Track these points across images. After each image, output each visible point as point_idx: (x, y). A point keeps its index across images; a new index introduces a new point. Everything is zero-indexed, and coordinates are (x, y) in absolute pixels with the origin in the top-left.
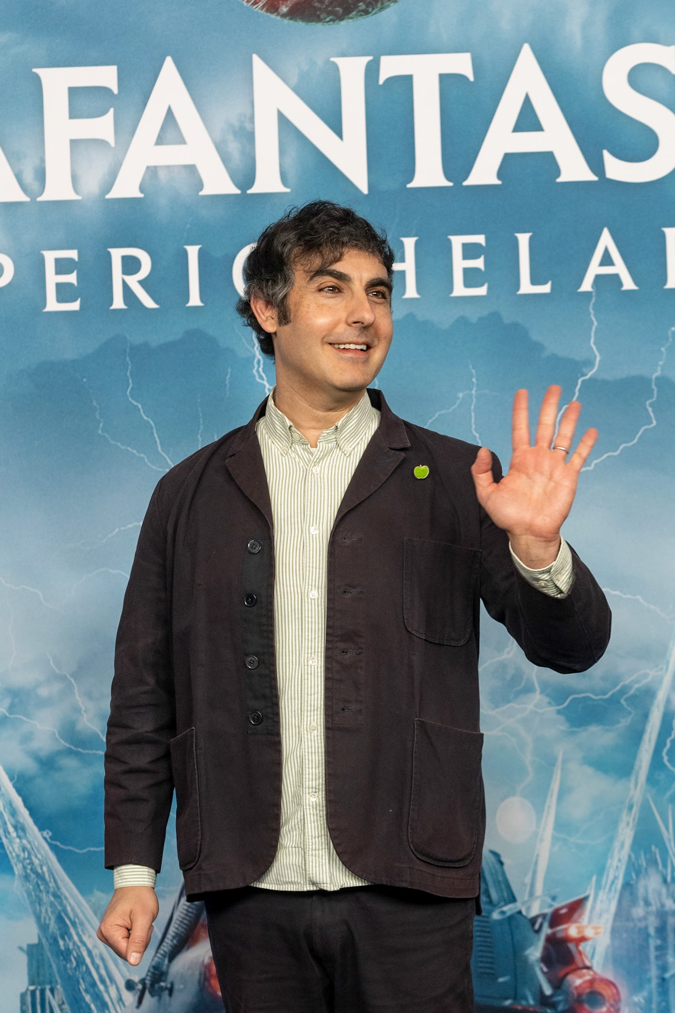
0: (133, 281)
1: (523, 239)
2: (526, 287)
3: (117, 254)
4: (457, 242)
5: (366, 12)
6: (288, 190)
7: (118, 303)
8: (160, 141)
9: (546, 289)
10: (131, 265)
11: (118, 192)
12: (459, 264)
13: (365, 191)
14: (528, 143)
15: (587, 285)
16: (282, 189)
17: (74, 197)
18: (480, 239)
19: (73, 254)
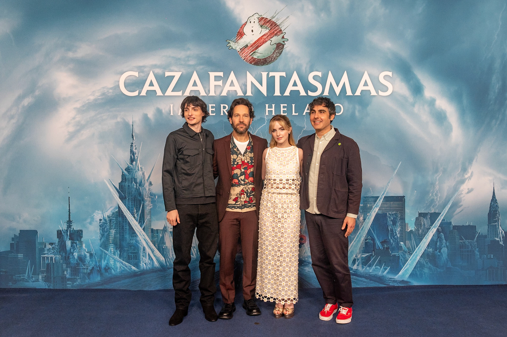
0: (225, 110)
1: (293, 105)
2: (294, 114)
3: (222, 105)
4: (282, 105)
5: (267, 64)
6: (252, 95)
7: (222, 114)
8: (230, 86)
9: (297, 114)
10: (224, 107)
11: (223, 94)
12: (282, 109)
13: (266, 96)
14: (295, 88)
15: (304, 114)
16: (251, 95)
17: (214, 95)
18: (286, 105)
19: (214, 105)
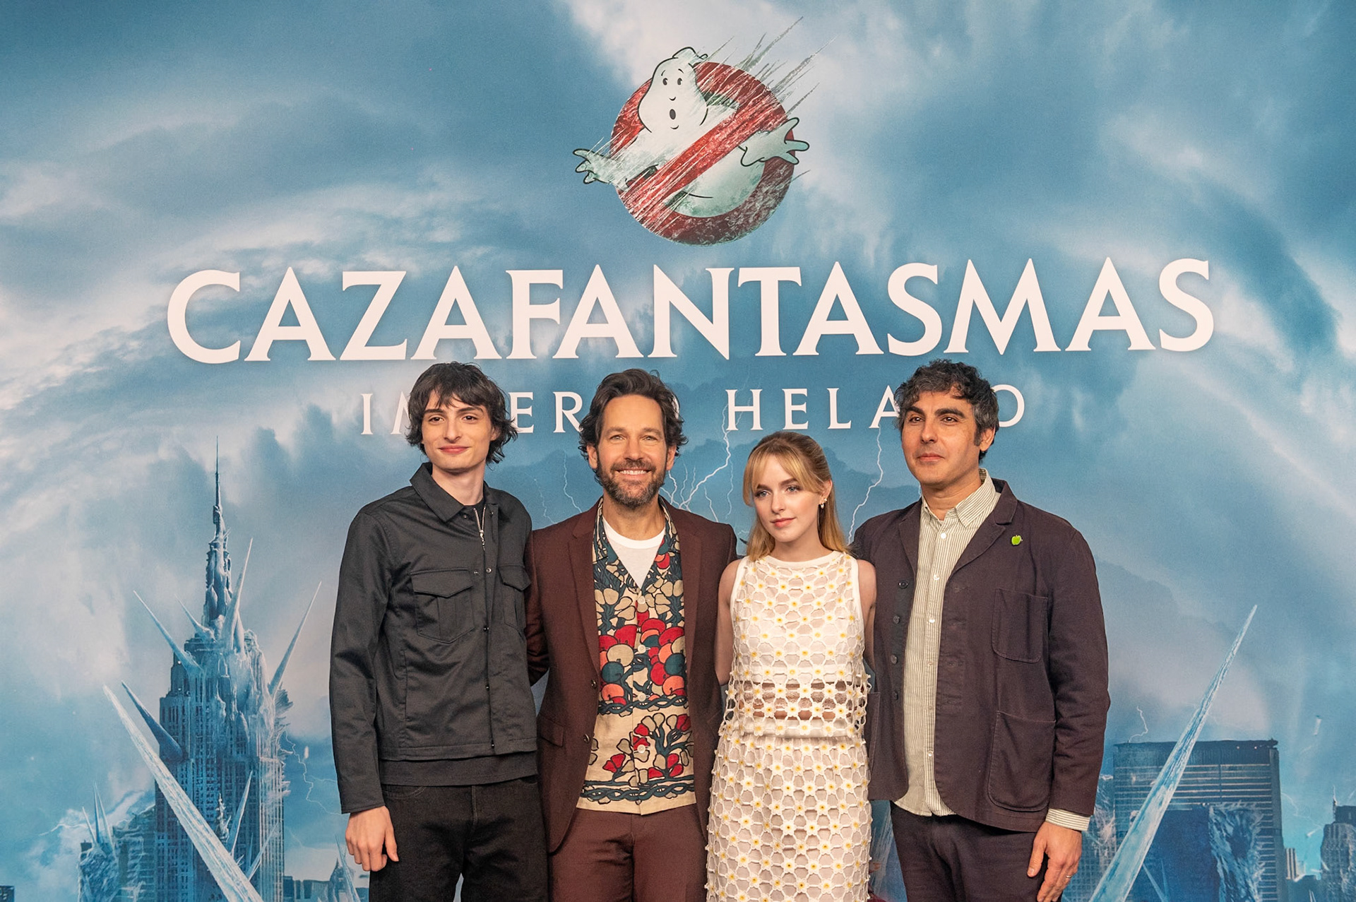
0: (570, 414)
1: (833, 392)
2: (834, 424)
3: (559, 396)
4: (788, 393)
5: (731, 239)
6: (676, 356)
7: (559, 428)
8: (590, 321)
9: (848, 426)
10: (569, 404)
11: (560, 355)
12: (789, 408)
13: (727, 358)
14: (837, 328)
15: (875, 424)
16: (670, 354)
17: (531, 356)
18: (804, 391)
19: (530, 395)
